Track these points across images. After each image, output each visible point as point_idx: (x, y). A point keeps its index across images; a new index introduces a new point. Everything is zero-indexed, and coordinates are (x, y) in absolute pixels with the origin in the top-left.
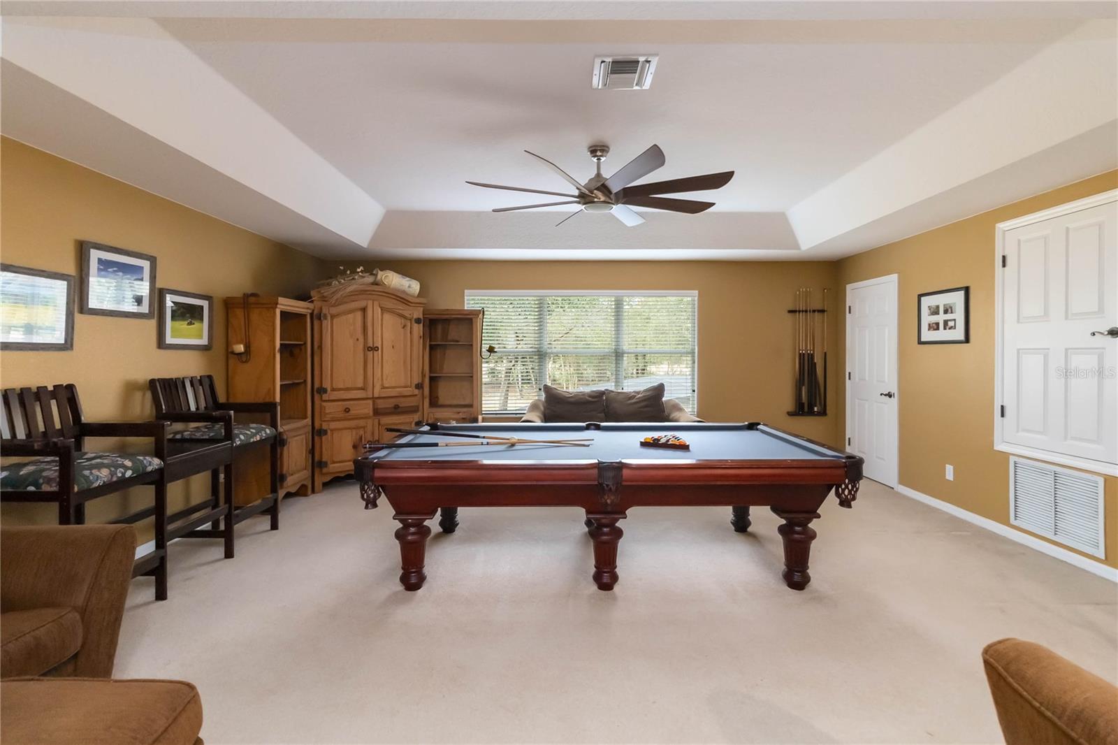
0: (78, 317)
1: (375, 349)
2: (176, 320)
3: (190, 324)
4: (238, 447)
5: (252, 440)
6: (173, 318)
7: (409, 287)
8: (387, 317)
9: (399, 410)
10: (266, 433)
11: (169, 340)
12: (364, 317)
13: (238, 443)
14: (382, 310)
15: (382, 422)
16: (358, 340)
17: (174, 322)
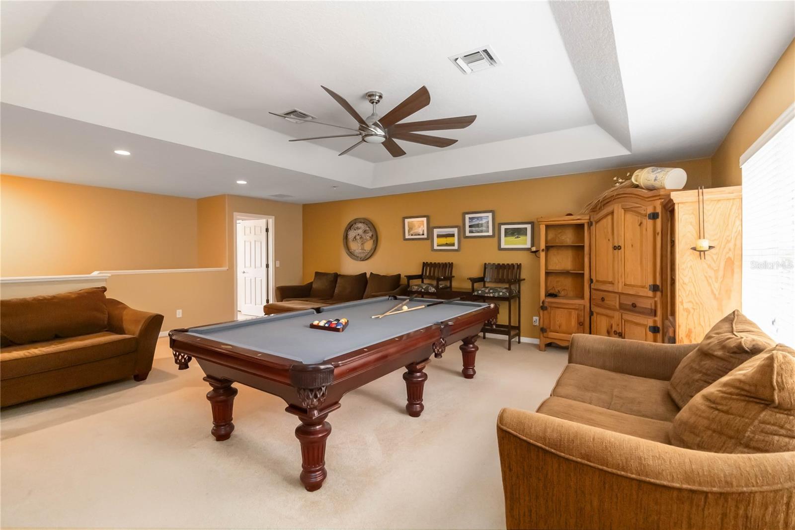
0: (463, 240)
1: (619, 248)
2: (507, 237)
3: (518, 237)
4: (475, 295)
5: (486, 295)
6: (506, 236)
7: (655, 180)
8: (629, 216)
9: (636, 309)
10: (499, 294)
11: (503, 246)
12: (613, 219)
13: (476, 294)
14: (625, 211)
15: (624, 317)
16: (609, 240)
17: (506, 238)
